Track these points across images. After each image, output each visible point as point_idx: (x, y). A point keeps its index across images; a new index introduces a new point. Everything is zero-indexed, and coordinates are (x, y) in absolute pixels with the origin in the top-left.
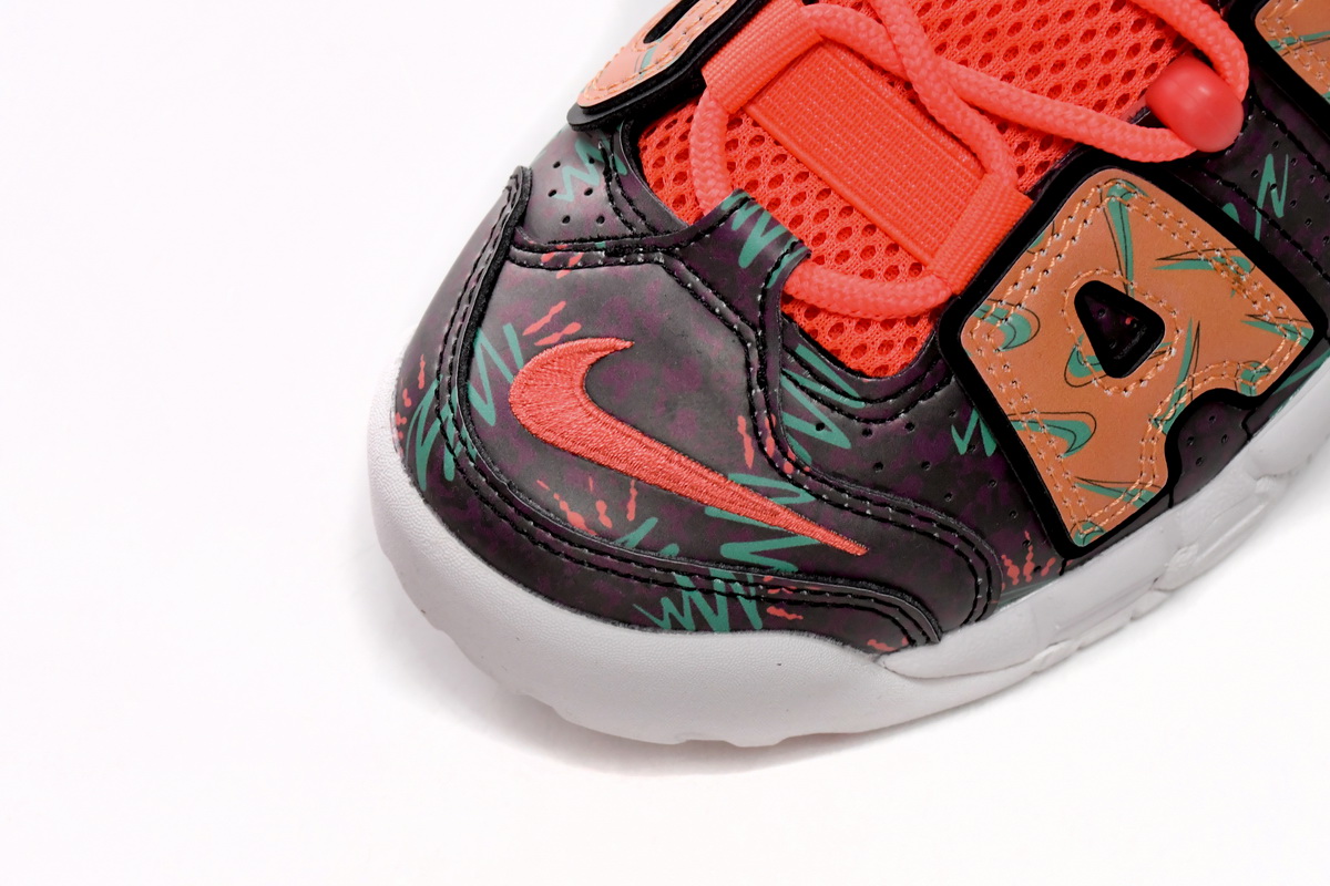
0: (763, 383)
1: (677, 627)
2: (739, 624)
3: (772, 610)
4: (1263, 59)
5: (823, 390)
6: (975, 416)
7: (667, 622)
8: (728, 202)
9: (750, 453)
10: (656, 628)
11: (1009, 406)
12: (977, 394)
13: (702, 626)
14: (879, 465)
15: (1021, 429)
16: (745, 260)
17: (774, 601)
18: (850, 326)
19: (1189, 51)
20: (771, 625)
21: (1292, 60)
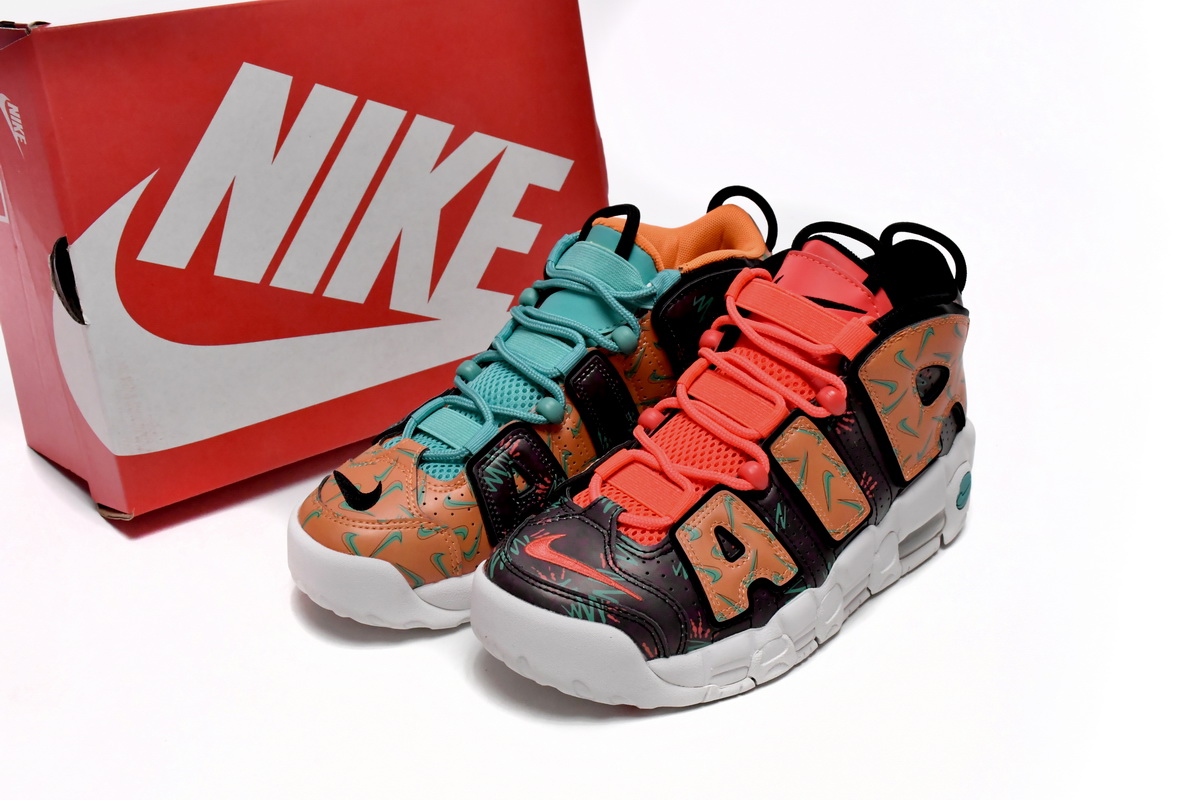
0: (610, 545)
1: (576, 616)
2: (598, 619)
3: (609, 616)
4: (774, 464)
5: (629, 548)
6: (680, 564)
7: (572, 614)
8: (600, 496)
9: (604, 564)
10: (569, 616)
11: (693, 561)
12: (682, 557)
13: (585, 617)
14: (647, 573)
15: (697, 570)
16: (606, 510)
17: (611, 613)
18: (639, 532)
19: (748, 457)
20: (609, 622)
21: (784, 467)
